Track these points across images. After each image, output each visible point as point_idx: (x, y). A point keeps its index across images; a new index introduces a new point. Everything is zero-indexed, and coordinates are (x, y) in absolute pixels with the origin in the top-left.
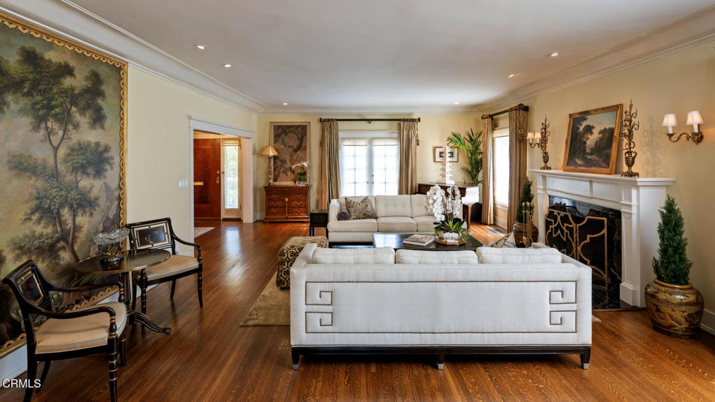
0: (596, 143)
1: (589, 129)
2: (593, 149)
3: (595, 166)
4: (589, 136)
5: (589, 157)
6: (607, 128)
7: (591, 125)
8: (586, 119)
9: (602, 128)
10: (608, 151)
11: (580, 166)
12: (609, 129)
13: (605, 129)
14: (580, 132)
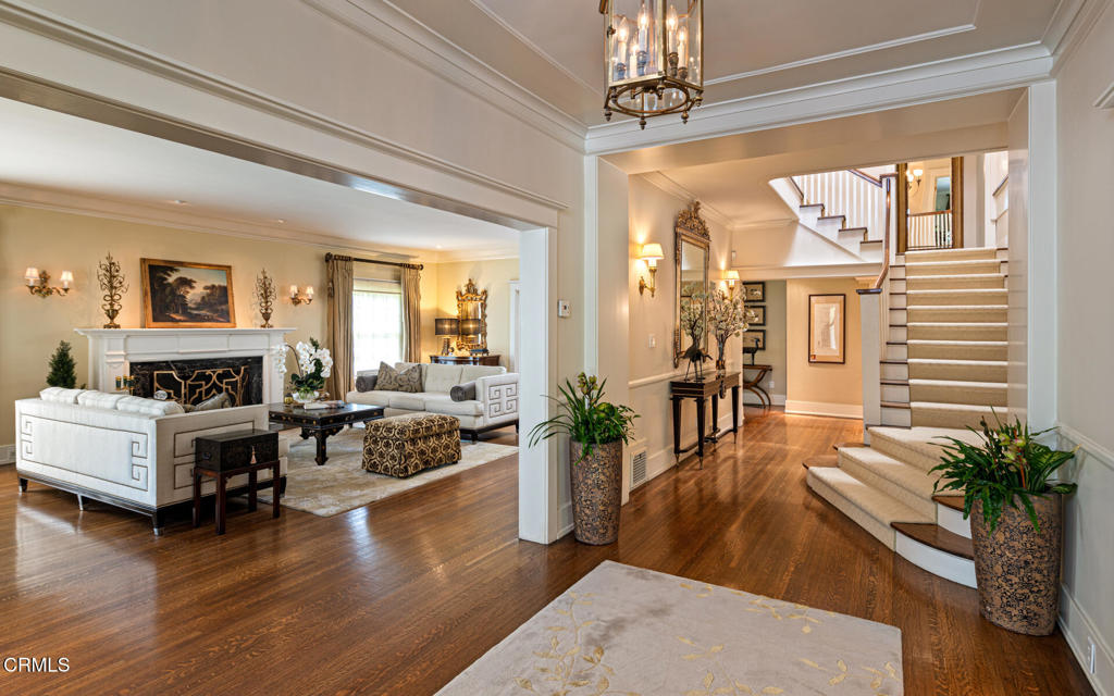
0: (203, 298)
1: (187, 283)
2: (200, 304)
3: (209, 320)
4: (189, 290)
5: (195, 312)
6: (217, 284)
7: (189, 278)
8: (176, 270)
9: (209, 284)
10: (224, 307)
11: (180, 321)
12: (220, 287)
13: (213, 286)
14: (169, 284)
